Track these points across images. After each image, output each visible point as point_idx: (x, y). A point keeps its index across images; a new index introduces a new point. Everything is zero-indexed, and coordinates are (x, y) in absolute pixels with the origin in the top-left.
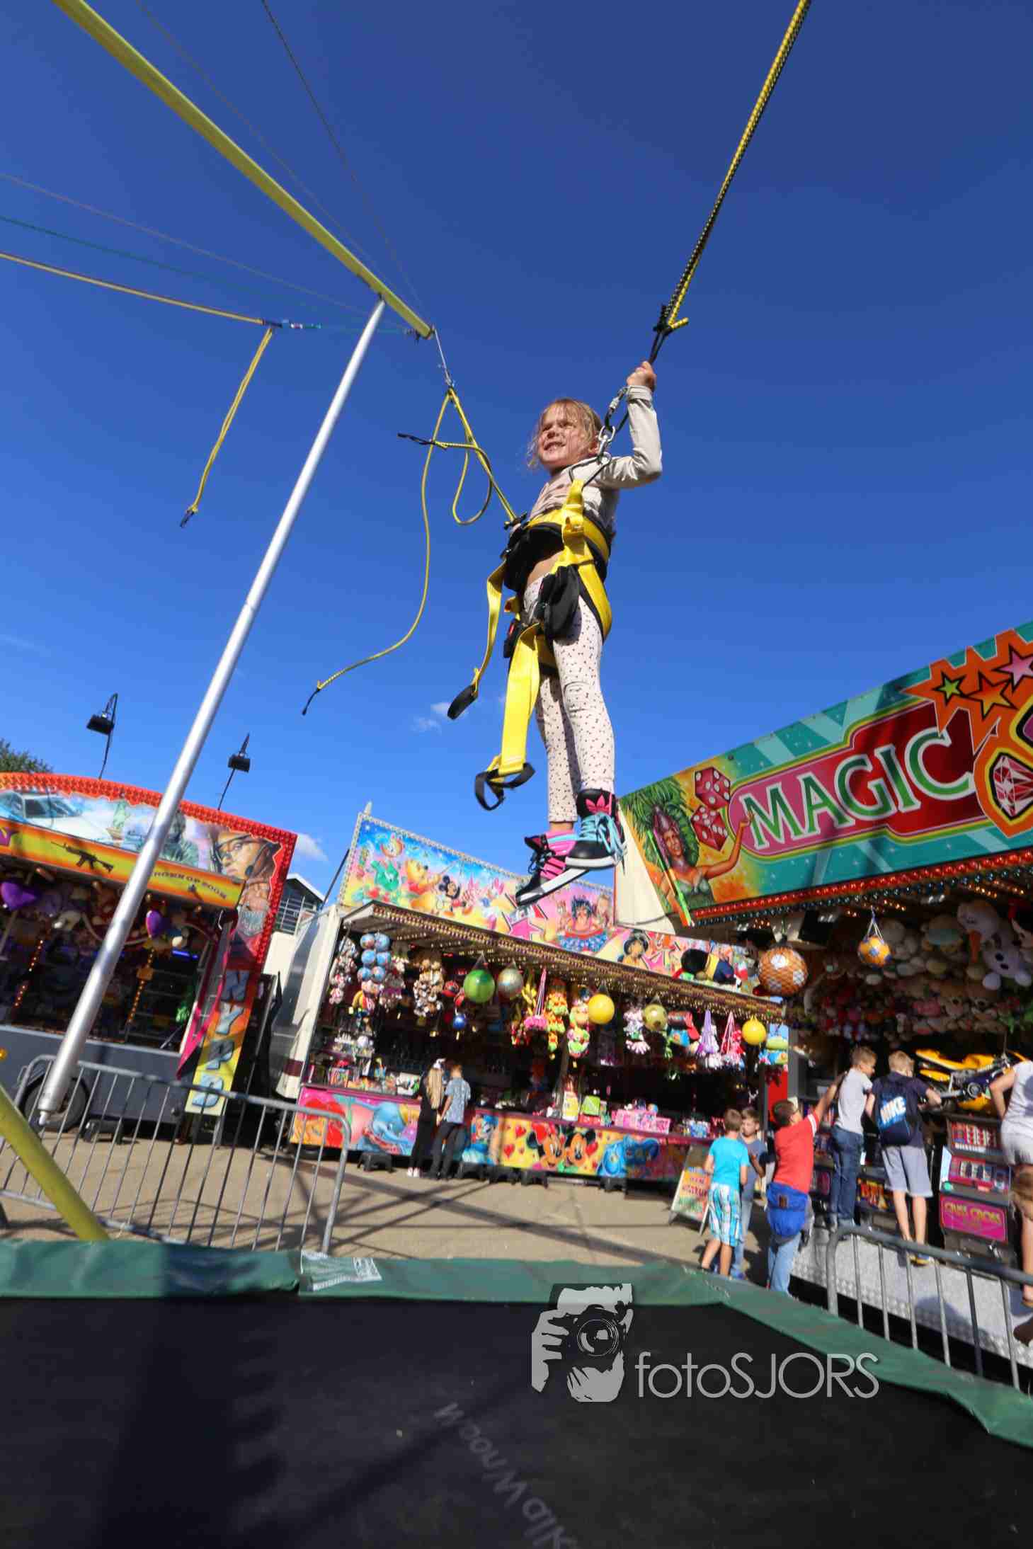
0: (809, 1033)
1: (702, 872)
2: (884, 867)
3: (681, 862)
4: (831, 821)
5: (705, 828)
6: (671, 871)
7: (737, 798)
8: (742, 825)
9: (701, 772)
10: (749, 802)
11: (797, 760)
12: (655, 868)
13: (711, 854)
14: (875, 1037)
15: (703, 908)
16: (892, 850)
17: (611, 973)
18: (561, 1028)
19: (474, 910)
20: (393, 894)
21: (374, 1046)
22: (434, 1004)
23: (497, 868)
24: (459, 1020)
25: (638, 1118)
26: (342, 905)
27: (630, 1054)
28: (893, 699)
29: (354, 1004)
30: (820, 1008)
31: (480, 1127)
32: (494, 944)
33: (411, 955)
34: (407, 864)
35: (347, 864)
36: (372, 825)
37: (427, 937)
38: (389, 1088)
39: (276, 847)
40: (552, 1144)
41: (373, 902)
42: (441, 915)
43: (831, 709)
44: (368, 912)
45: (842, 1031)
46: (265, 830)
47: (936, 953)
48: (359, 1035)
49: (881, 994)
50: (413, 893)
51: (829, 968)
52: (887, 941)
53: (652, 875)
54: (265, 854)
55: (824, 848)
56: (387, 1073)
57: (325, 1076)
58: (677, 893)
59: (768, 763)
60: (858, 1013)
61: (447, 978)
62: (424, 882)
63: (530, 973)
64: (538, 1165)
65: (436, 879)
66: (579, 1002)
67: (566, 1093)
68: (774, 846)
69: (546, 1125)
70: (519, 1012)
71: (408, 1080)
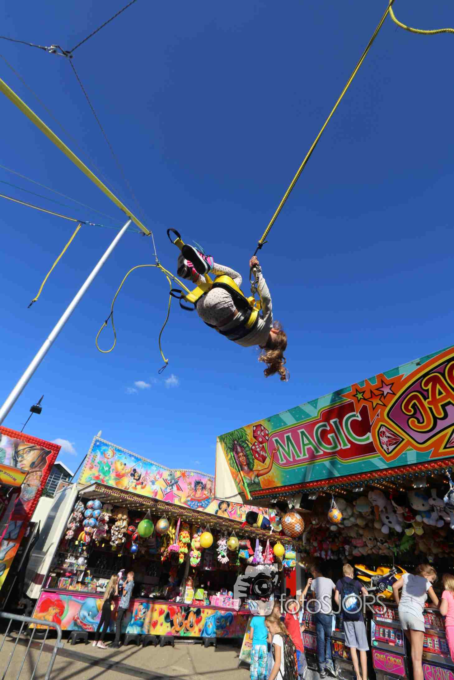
0: (305, 555)
1: (256, 473)
2: (337, 474)
3: (246, 468)
4: (313, 452)
5: (257, 452)
6: (241, 472)
7: (271, 439)
8: (274, 451)
9: (256, 426)
10: (276, 440)
11: (297, 424)
12: (234, 470)
13: (260, 465)
14: (336, 558)
15: (256, 491)
16: (339, 466)
17: (212, 520)
18: (186, 550)
19: (147, 486)
20: (107, 478)
21: (87, 563)
22: (121, 539)
23: (160, 465)
24: (134, 548)
25: (223, 600)
26: (80, 483)
27: (219, 563)
28: (337, 399)
29: (79, 539)
30: (310, 542)
31: (140, 611)
32: (155, 506)
33: (112, 511)
34: (115, 463)
35: (85, 462)
36: (101, 442)
37: (122, 502)
38: (92, 589)
39: (50, 452)
40: (178, 618)
41: (96, 483)
42: (131, 490)
43: (311, 402)
44: (93, 488)
45: (320, 554)
46: (44, 443)
47: (360, 515)
48: (79, 557)
49: (337, 535)
50: (117, 477)
51: (314, 522)
52: (340, 509)
53: (233, 473)
54: (43, 455)
55: (310, 464)
56: (92, 580)
57: (57, 583)
58: (244, 483)
59: (285, 424)
60: (327, 545)
61: (129, 524)
62: (123, 472)
63: (173, 521)
64: (169, 633)
65: (130, 470)
66: (196, 535)
67: (187, 587)
68: (288, 462)
69: (175, 607)
70: (165, 541)
71: (103, 583)
